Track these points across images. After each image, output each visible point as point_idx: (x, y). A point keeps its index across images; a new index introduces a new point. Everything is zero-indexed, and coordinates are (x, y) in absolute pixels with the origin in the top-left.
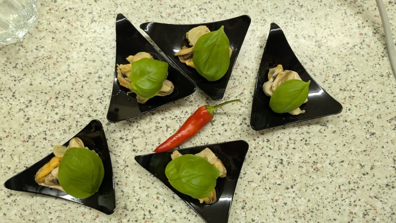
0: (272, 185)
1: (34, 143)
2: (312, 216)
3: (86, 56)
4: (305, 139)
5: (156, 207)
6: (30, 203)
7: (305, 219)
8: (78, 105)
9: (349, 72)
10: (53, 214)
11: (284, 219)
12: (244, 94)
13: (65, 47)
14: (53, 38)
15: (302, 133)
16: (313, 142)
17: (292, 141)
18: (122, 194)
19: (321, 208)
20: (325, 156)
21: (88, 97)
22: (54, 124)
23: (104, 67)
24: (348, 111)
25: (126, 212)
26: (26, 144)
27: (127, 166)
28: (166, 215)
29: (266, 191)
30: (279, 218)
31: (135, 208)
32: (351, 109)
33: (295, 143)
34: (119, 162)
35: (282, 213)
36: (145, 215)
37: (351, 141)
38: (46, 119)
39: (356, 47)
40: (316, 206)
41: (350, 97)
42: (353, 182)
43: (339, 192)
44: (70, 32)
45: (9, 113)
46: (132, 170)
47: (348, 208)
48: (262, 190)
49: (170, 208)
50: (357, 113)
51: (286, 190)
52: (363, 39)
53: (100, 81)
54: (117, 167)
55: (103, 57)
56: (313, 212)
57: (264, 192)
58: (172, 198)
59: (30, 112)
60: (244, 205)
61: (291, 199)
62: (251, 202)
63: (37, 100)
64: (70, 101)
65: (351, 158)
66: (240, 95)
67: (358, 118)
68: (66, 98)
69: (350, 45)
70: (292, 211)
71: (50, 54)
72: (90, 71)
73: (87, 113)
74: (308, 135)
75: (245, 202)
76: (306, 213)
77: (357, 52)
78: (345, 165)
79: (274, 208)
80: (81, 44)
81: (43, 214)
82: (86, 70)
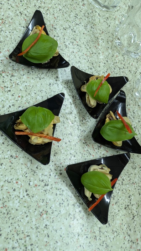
0: (29, 179)
1: (52, 30)
2: (4, 213)
3: (101, 63)
4: (64, 203)
5: (13, 95)
6: (16, 22)
7: (2, 208)
8: (75, 56)
9: (112, 233)
10: (9, 33)
11: (2, 190)
12: (90, 155)
13: (105, 53)
14: (108, 48)
15: (67, 200)
16: (62, 209)
17: (61, 193)
18: (22, 75)
19: (11, 221)
20: (52, 221)
21: (80, 62)
22: (63, 42)
23: (97, 72)
24: (85, 236)
25: (10, 76)
26: (51, 26)
27: (40, 79)
28: (7, 101)
29: (24, 174)
30: (3, 185)
31: (12, 82)
32: (88, 239)
33: (60, 195)
34: (43, 74)
35: (7, 188)
36: (7, 87)
37: (64, 241)
38: (66, 38)
39: (129, 237)
40: (13, 217)
41: (95, 236)
42: (33, 248)
43: (24, 236)
44: (113, 56)
45: (68, 21)
46: (37, 82)
47: (10, 246)
48: (25, 170)
49: (12, 104)
50: (85, 245)
51: (25, 190)
52: (134, 242)
53: (89, 69)
54: (40, 73)
55: (102, 71)
56: (8, 214)
57: (24, 172)
58: (19, 106)
59: (69, 31)
60: (14, 157)
61: (18, 194)
62: (16, 162)
63: (76, 35)
64: (77, 51)
65: (51, 243)
66: (89, 153)
67: (82, 245)
68: (78, 50)
69: (129, 232)
70: (8, 196)
71: (100, 45)
72: (94, 64)
73: (71, 60)
74: (66, 205)
75: (16, 158)
76: (7, 208)
77: (126, 238)
78: (46, 239)
79: (11, 181)
80: (107, 61)
81: (9, 29)
82: (94, 62)
